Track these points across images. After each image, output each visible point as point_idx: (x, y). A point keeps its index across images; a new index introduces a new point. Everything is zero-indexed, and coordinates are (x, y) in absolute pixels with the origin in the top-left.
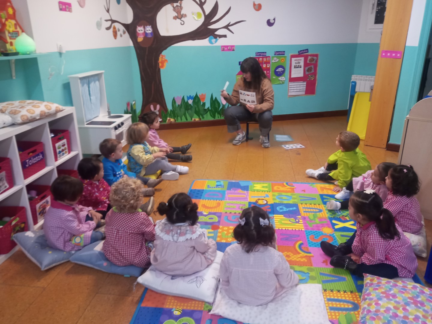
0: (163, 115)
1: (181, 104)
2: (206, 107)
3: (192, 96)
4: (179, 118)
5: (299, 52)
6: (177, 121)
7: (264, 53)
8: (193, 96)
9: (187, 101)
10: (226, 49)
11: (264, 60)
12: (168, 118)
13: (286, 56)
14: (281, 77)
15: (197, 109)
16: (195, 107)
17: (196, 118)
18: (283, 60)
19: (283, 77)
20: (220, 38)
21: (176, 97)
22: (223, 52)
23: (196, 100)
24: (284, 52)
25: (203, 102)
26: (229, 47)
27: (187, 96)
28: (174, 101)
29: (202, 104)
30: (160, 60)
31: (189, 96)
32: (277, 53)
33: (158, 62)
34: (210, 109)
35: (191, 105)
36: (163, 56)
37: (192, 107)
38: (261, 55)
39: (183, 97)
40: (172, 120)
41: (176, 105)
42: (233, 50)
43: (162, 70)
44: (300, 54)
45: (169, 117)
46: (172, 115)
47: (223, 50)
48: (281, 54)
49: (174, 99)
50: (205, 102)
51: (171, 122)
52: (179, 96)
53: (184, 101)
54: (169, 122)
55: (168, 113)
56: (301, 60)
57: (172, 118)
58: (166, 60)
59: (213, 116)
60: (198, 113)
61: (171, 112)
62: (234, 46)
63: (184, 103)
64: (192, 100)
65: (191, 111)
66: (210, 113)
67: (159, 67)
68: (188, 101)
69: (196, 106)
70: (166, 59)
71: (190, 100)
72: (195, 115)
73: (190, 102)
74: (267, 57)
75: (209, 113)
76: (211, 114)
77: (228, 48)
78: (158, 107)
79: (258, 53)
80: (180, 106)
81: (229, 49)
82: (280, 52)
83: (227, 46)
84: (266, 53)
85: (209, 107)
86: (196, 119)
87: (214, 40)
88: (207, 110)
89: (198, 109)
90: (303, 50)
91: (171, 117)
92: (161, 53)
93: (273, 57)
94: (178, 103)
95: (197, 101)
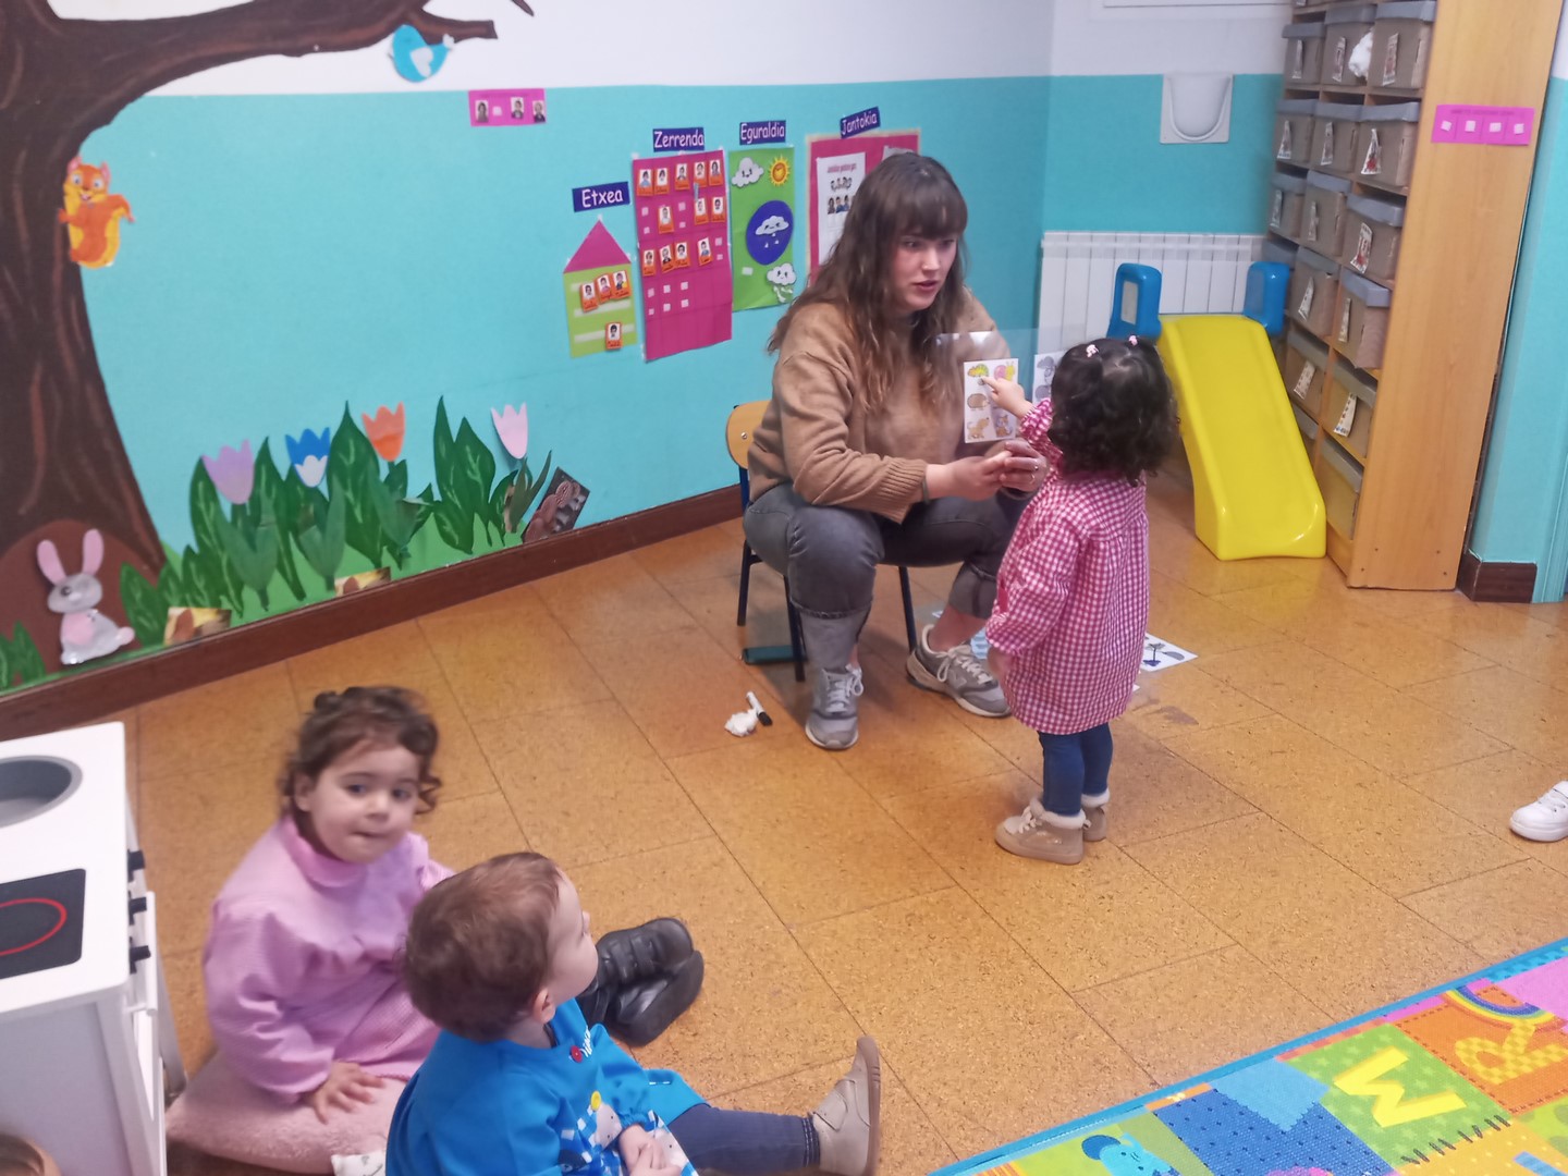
0: (138, 596)
1: (255, 499)
2: (413, 493)
3: (319, 434)
4: (250, 596)
5: (842, 129)
6: (236, 621)
7: (691, 131)
8: (327, 431)
9: (292, 473)
10: (497, 111)
11: (696, 172)
12: (175, 612)
13: (791, 146)
14: (776, 270)
15: (358, 512)
16: (347, 501)
17: (362, 570)
18: (779, 173)
19: (786, 268)
20: (458, 39)
21: (212, 456)
22: (483, 129)
23: (347, 454)
24: (782, 123)
25: (391, 465)
26: (514, 100)
27: (290, 441)
28: (201, 485)
29: (384, 472)
30: (72, 203)
31: (297, 437)
32: (754, 134)
33: (62, 218)
34: (437, 497)
35: (315, 490)
36: (89, 171)
37: (326, 504)
38: (679, 148)
39: (265, 452)
40: (203, 617)
41: (219, 512)
42: (539, 119)
43: (88, 271)
44: (848, 134)
45: (174, 599)
46: (200, 584)
47: (483, 120)
48: (770, 140)
49: (201, 473)
50: (403, 463)
51: (198, 631)
52: (237, 447)
53: (273, 470)
54: (183, 638)
55: (172, 573)
56: (853, 167)
57: (198, 605)
58: (117, 202)
59: (456, 538)
60: (365, 538)
61: (193, 566)
62: (538, 94)
63: (274, 490)
64: (325, 459)
65: (322, 528)
66: (440, 523)
67: (73, 258)
68: (298, 467)
69: (350, 495)
70: (114, 190)
71: (310, 460)
72: (351, 555)
73: (313, 472)
74: (708, 157)
75: (431, 523)
76: (448, 528)
77: (506, 107)
78: (93, 545)
79: (667, 132)
80: (248, 516)
81: (513, 116)
82: (764, 124)
83: (500, 96)
84: (701, 131)
85: (430, 486)
86: (357, 577)
87: (422, 55)
88: (419, 506)
89: (363, 511)
90: (860, 115)
91: (190, 597)
92: (72, 151)
93: (733, 155)
94: (234, 490)
95: (352, 459)
